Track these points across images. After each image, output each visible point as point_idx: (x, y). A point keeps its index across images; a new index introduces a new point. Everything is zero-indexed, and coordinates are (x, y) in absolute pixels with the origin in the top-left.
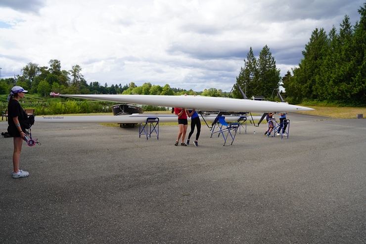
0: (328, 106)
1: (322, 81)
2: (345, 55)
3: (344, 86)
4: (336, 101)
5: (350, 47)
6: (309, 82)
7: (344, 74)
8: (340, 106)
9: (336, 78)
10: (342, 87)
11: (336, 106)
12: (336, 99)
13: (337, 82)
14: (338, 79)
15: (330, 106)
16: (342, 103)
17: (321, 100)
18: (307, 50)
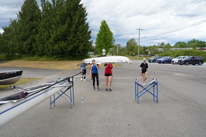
0: (49, 61)
1: (42, 40)
2: (60, 19)
3: (62, 44)
4: (55, 56)
5: (63, 13)
6: (29, 41)
7: (61, 34)
8: (59, 60)
9: (55, 37)
10: (61, 45)
11: (55, 60)
12: (55, 54)
13: (56, 40)
14: (56, 39)
15: (51, 61)
16: (60, 57)
17: (40, 56)
18: (23, 11)
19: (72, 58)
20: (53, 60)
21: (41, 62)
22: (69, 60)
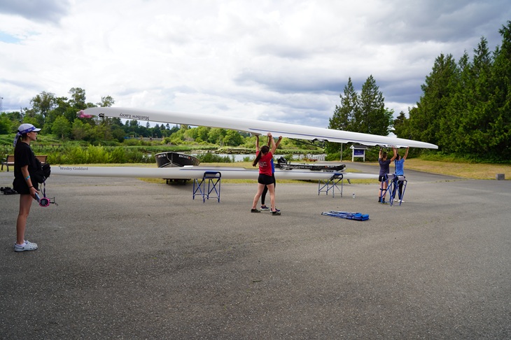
0: (456, 162)
1: (448, 127)
2: (480, 91)
3: (478, 135)
4: (468, 155)
5: (487, 81)
6: (430, 128)
7: (479, 118)
8: (473, 162)
9: (467, 123)
10: (476, 136)
11: (467, 162)
12: (468, 153)
13: (470, 129)
14: (470, 125)
15: (459, 162)
16: (475, 157)
17: (446, 154)
18: (428, 84)
19: (499, 160)
20: (462, 162)
21: (445, 163)
22: (495, 163)
